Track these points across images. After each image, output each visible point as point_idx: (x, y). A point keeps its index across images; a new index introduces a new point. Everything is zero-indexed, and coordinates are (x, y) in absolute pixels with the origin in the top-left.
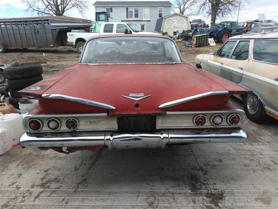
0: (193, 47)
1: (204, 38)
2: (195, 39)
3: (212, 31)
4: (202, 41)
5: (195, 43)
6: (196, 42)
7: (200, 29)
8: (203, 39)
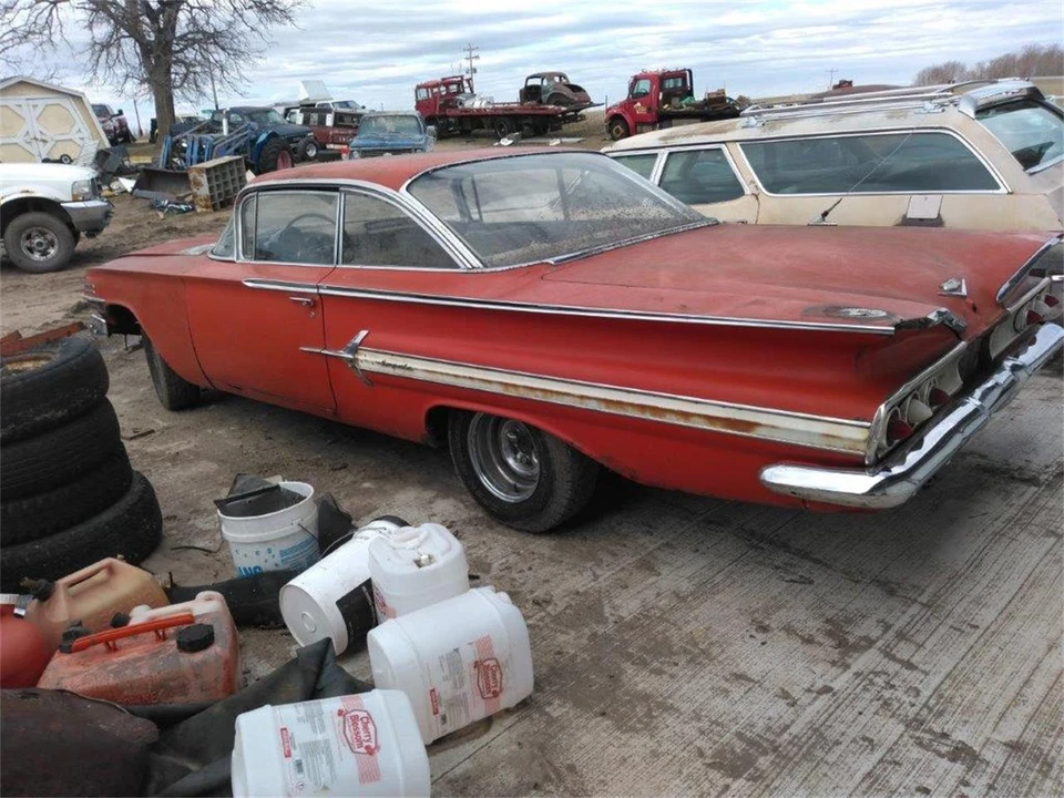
0: (199, 210)
1: (232, 172)
2: (204, 179)
3: (237, 145)
4: (226, 183)
5: (208, 193)
6: (211, 189)
7: (190, 139)
8: (229, 178)
